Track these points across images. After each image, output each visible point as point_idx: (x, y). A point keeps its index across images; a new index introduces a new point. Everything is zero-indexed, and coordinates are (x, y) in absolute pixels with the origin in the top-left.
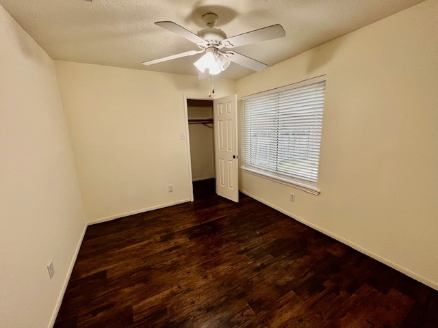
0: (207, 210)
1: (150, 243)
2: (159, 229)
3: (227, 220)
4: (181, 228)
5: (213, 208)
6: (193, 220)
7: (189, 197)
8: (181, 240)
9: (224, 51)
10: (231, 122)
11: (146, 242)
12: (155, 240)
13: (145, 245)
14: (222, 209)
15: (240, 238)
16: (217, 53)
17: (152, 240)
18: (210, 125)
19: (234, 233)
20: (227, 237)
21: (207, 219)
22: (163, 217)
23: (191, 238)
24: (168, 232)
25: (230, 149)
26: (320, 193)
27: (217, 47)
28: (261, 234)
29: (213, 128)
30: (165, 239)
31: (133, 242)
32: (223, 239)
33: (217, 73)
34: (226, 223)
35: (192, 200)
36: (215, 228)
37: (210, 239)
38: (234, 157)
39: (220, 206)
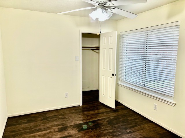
0: (91, 112)
1: (51, 132)
2: (58, 123)
3: (106, 120)
4: (73, 123)
5: (96, 112)
6: (81, 119)
7: (79, 102)
8: (73, 132)
9: (109, 7)
10: (112, 50)
11: (48, 131)
12: (54, 130)
13: (48, 133)
14: (103, 113)
15: (115, 134)
16: (104, 9)
17: (52, 130)
18: (97, 51)
19: (110, 129)
20: (105, 132)
21: (91, 119)
22: (60, 115)
23: (79, 131)
24: (63, 125)
25: (110, 69)
26: (175, 104)
27: (104, 5)
28: (130, 132)
29: (99, 53)
30: (61, 130)
31: (39, 131)
32: (102, 133)
33: (104, 21)
34: (105, 122)
35: (81, 105)
36: (97, 125)
37: (93, 133)
38: (113, 75)
39: (101, 110)
